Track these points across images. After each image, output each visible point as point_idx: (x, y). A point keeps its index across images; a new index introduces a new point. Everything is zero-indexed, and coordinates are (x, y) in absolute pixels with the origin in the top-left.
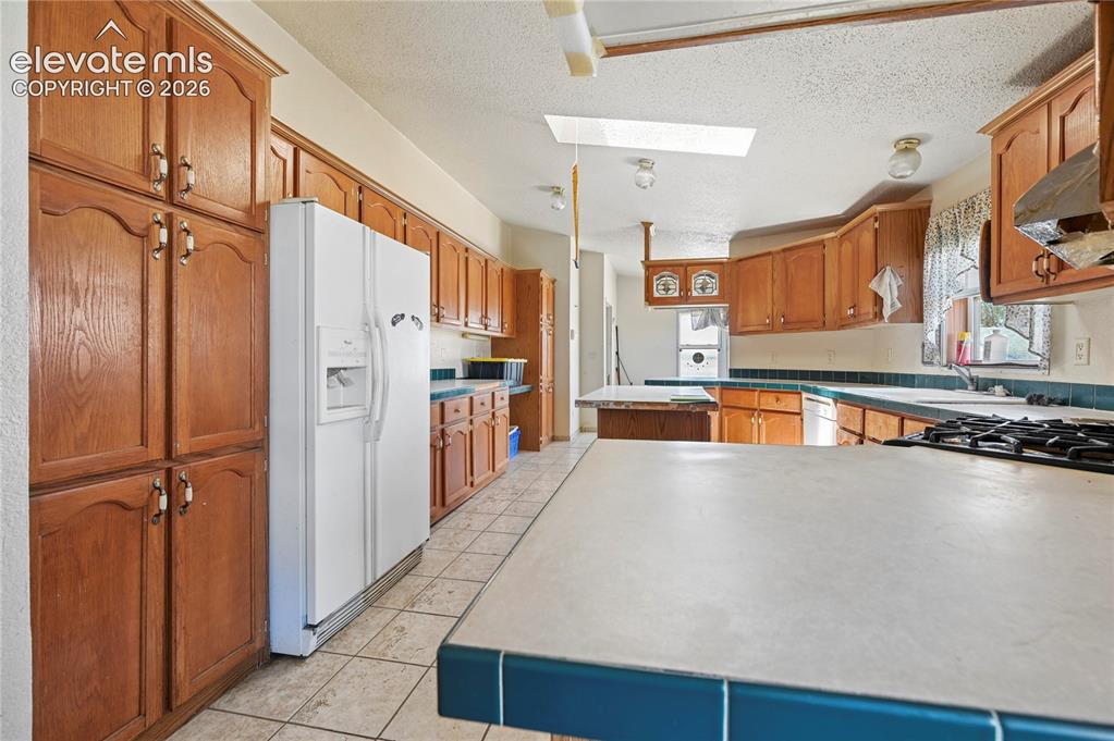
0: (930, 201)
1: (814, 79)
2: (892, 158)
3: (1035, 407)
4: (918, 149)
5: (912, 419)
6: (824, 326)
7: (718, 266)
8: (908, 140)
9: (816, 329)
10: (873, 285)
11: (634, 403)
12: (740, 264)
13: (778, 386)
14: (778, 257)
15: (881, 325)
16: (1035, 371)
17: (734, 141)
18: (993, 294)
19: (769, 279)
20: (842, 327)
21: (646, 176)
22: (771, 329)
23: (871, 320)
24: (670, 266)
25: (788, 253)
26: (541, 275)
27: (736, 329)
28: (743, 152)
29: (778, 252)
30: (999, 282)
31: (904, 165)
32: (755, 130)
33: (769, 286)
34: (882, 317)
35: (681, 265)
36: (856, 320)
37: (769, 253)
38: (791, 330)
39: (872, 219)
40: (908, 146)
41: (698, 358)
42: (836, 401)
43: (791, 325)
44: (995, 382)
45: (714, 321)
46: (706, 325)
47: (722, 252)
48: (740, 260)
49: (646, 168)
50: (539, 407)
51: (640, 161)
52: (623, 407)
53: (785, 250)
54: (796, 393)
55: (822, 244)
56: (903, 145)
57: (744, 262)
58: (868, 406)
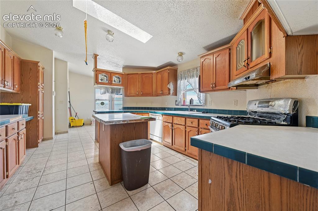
0: (178, 68)
1: (175, 29)
2: (177, 56)
3: (203, 114)
4: (183, 55)
5: (188, 118)
6: (152, 96)
7: (121, 75)
8: (181, 53)
9: (150, 96)
10: (168, 86)
11: (130, 120)
12: (128, 75)
13: (142, 112)
14: (140, 75)
15: (170, 96)
16: (202, 107)
17: (144, 37)
18: (201, 90)
19: (138, 81)
20: (157, 96)
21: (110, 37)
22: (138, 96)
23: (167, 95)
24: (105, 72)
25: (143, 75)
26: (39, 64)
27: (127, 95)
28: (144, 41)
29: (140, 74)
30: (202, 88)
31: (180, 59)
32: (152, 36)
33: (137, 84)
34: (170, 94)
35: (109, 72)
36: (163, 94)
37: (138, 74)
38: (144, 96)
39: (168, 70)
40: (181, 54)
41: (102, 104)
42: (162, 115)
43: (144, 95)
44: (195, 109)
45: (108, 92)
46: (105, 93)
47: (120, 70)
48: (128, 74)
49: (110, 34)
50: (37, 126)
51: (108, 31)
52: (126, 122)
53: (142, 74)
54: (147, 113)
55: (152, 73)
56: (180, 54)
57: (129, 75)
58: (174, 116)
